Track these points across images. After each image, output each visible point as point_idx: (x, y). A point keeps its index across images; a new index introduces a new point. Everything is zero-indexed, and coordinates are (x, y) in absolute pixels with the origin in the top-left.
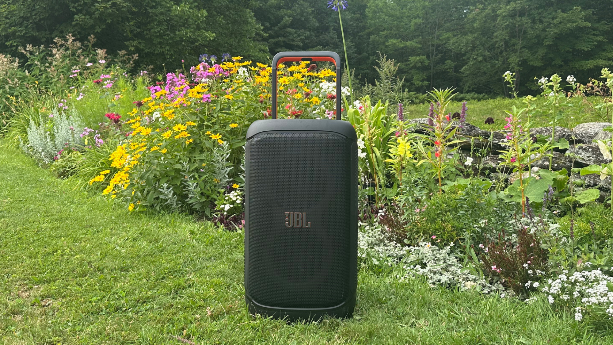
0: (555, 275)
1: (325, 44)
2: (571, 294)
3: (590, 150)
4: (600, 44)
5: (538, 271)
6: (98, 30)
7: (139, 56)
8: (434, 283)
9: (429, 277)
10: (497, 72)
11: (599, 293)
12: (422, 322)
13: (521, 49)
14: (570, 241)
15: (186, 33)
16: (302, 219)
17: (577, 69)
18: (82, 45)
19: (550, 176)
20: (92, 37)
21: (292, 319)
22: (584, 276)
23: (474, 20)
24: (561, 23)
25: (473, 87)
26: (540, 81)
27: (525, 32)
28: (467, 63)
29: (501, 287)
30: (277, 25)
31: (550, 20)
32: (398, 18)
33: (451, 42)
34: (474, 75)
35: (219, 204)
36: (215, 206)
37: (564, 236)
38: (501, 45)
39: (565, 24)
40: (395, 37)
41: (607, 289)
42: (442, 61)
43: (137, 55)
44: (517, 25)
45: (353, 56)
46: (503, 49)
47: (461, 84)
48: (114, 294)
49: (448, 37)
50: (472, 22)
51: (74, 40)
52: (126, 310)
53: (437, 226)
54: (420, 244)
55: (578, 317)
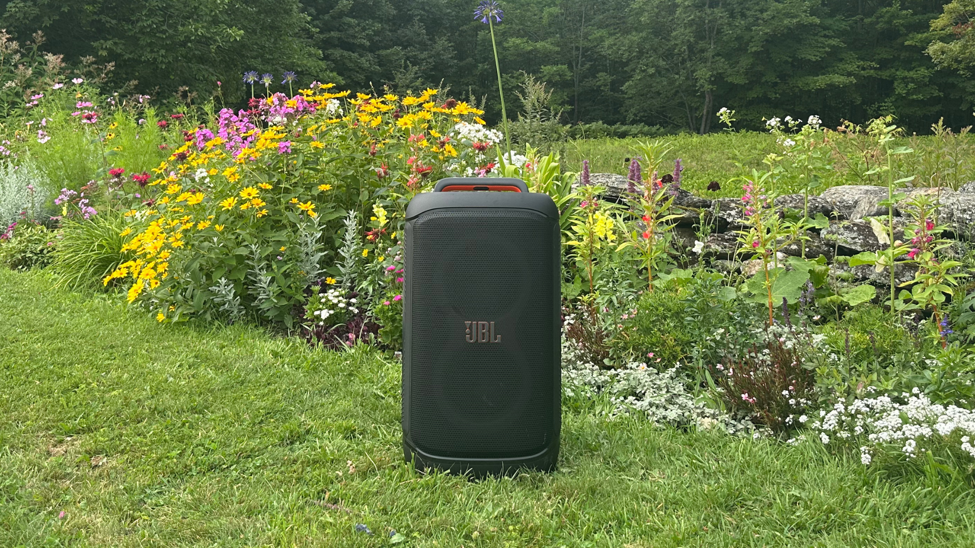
0: (828, 405)
1: (405, 44)
2: (852, 430)
3: (855, 228)
4: (835, 51)
5: (803, 400)
6: (47, 22)
7: (116, 66)
8: (658, 421)
9: (651, 413)
10: (677, 92)
11: (890, 427)
12: (656, 473)
13: (713, 57)
14: (842, 358)
15: (196, 30)
16: (489, 331)
17: (801, 90)
18: (21, 46)
19: (804, 266)
20: (39, 36)
21: (479, 474)
22: (868, 406)
23: (641, 11)
24: (773, 18)
25: (642, 114)
26: (768, 122)
27: (719, 32)
28: (632, 77)
29: (751, 426)
30: (329, 13)
31: (758, 13)
32: (523, 5)
33: (607, 43)
34: (642, 96)
35: (310, 309)
36: (303, 312)
37: (832, 352)
38: (683, 50)
39: (781, 20)
40: (518, 36)
41: (901, 422)
42: (593, 72)
43: (113, 63)
44: (707, 21)
45: (452, 64)
46: (686, 57)
47: (623, 109)
48: (197, 445)
49: (601, 37)
50: (637, 14)
51: (9, 40)
52: (227, 467)
53: (654, 340)
54: (629, 366)
55: (865, 459)
